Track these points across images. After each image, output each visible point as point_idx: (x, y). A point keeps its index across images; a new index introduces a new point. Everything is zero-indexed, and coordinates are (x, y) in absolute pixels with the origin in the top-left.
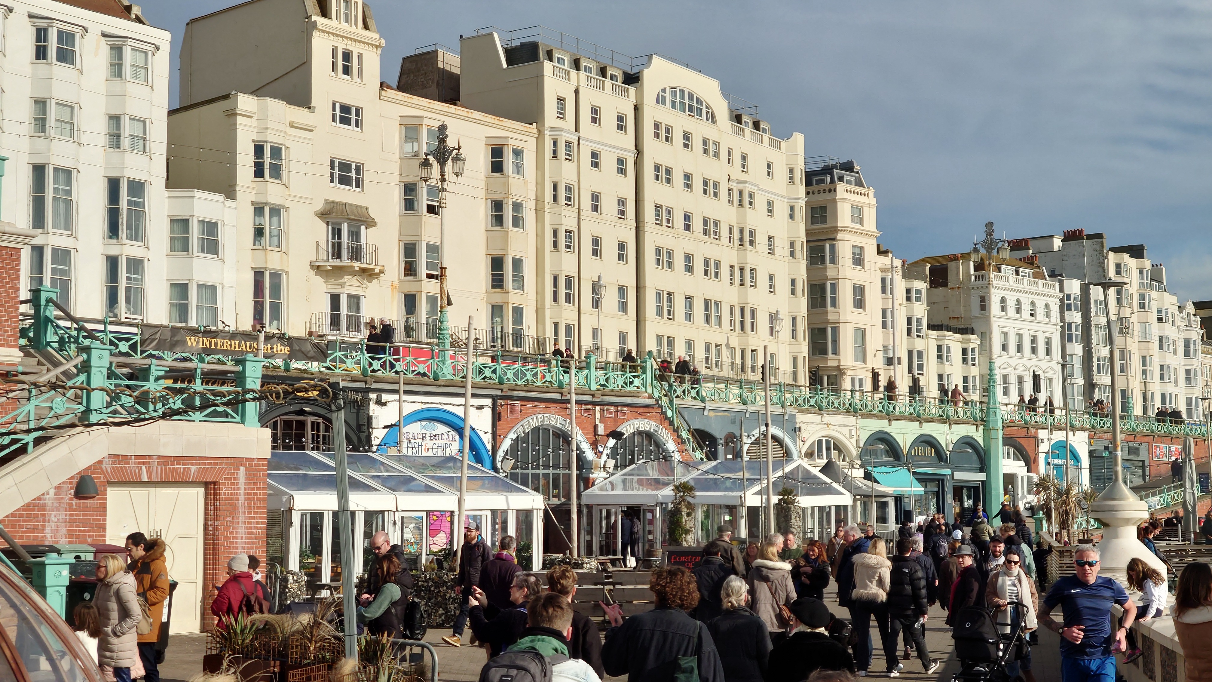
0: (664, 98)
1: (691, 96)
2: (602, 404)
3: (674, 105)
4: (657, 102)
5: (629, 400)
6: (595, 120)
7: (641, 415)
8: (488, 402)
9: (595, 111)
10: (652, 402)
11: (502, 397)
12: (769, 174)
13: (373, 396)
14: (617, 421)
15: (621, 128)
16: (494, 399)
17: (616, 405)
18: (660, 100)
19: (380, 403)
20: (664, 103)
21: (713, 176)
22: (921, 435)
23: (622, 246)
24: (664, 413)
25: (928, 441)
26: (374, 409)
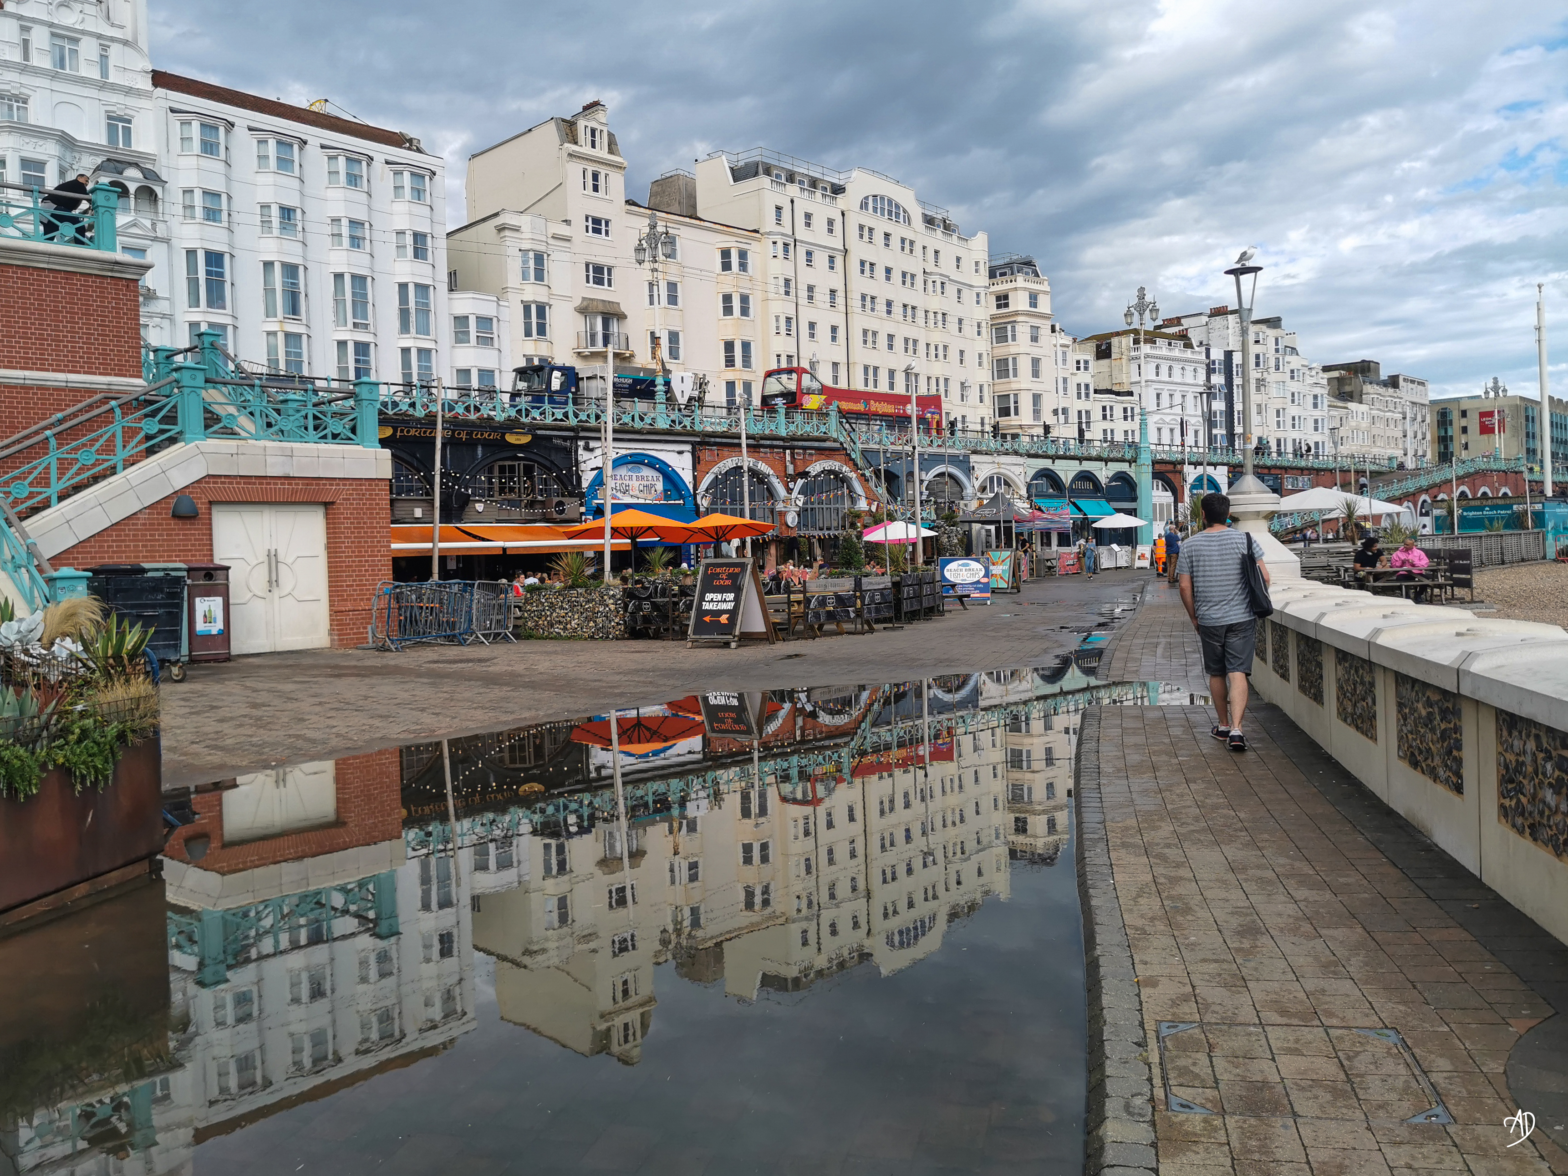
0: (866, 204)
1: (890, 201)
2: (792, 448)
3: (875, 209)
4: (861, 208)
5: (816, 444)
6: (808, 225)
7: (828, 457)
8: (688, 447)
9: (808, 216)
10: (837, 445)
11: (699, 443)
12: (958, 267)
13: (581, 443)
14: (807, 463)
15: (831, 231)
16: (693, 444)
17: (805, 448)
18: (864, 205)
19: (587, 448)
20: (867, 209)
21: (910, 270)
22: (1082, 472)
23: (834, 329)
24: (849, 455)
25: (1086, 477)
26: (583, 455)
